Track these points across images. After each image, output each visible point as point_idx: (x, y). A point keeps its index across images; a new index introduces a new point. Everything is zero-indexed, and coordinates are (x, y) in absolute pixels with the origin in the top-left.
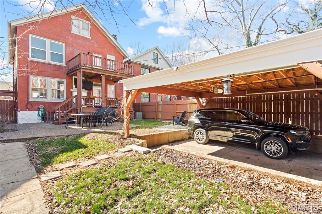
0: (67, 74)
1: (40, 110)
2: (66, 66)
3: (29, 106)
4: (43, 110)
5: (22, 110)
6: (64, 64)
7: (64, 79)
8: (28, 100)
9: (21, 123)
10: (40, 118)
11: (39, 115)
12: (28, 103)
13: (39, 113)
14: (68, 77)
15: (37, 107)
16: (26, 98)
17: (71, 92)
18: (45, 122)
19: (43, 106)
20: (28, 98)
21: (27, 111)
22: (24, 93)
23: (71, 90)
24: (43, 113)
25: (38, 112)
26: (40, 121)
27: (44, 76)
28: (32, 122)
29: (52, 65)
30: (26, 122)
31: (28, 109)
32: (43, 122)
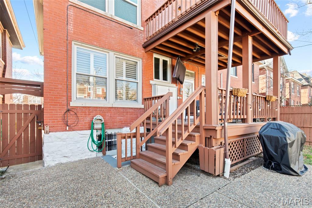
0: (145, 47)
1: (96, 126)
2: (142, 29)
3: (71, 119)
4: (100, 126)
5: (53, 129)
6: (139, 25)
7: (139, 57)
8: (68, 104)
9: (53, 164)
10: (95, 147)
11: (93, 141)
12: (68, 110)
13: (92, 135)
14: (145, 55)
15: (88, 119)
16: (65, 98)
17: (151, 86)
18: (104, 154)
19: (101, 117)
20: (69, 99)
21: (66, 130)
22: (60, 86)
23: (151, 82)
24: (99, 133)
25: (89, 132)
26: (94, 155)
27: (103, 47)
28: (77, 159)
29: (117, 22)
30: (64, 160)
31: (67, 125)
32: (101, 154)
